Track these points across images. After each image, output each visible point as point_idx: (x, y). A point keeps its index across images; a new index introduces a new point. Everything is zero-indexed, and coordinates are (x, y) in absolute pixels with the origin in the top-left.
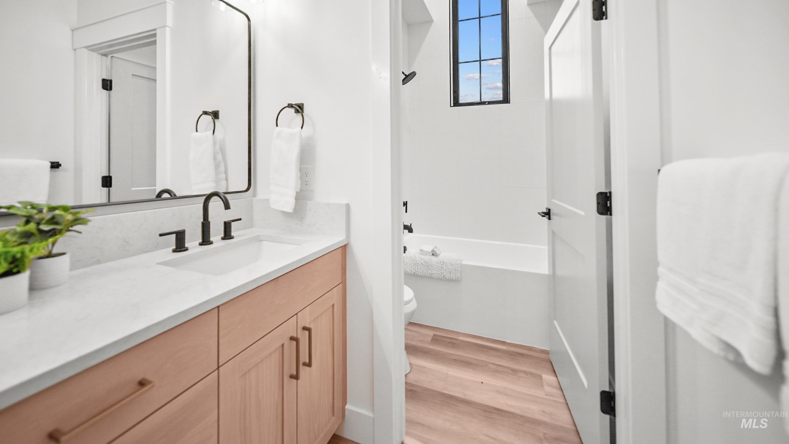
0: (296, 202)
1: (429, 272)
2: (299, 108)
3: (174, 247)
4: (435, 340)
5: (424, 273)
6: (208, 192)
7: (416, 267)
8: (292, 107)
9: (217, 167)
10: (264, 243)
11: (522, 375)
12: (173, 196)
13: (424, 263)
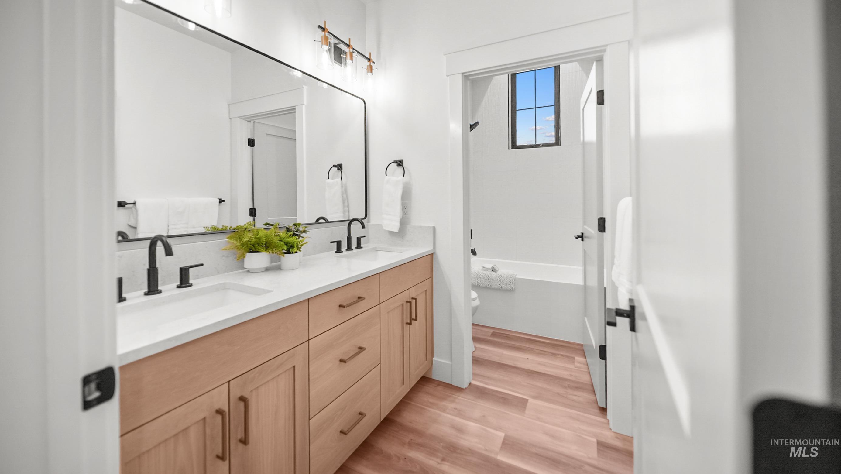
0: (400, 226)
1: (490, 284)
2: (400, 163)
3: (336, 250)
4: (494, 335)
5: (485, 285)
6: (351, 219)
7: (479, 280)
8: (396, 162)
9: (344, 202)
10: (379, 252)
11: (560, 356)
12: (327, 221)
13: (485, 277)
